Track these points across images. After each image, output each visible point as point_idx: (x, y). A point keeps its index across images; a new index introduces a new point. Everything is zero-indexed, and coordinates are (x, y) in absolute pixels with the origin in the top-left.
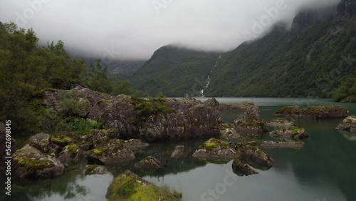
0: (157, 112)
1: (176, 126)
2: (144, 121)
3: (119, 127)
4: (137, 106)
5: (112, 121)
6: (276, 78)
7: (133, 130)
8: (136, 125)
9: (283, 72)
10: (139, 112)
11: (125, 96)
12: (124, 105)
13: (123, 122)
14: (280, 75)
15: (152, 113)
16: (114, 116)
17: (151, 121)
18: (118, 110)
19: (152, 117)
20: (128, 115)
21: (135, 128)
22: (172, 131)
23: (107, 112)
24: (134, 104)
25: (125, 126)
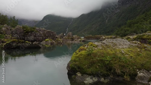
0: (32, 32)
1: (39, 37)
2: (27, 35)
3: (17, 37)
4: (24, 29)
5: (15, 34)
6: (94, 29)
7: (23, 38)
8: (24, 36)
9: (97, 27)
10: (25, 31)
11: (20, 26)
12: (19, 29)
13: (19, 35)
14: (96, 28)
15: (30, 32)
16: (15, 33)
17: (29, 35)
18: (17, 31)
19: (30, 34)
20: (21, 33)
21: (23, 37)
22: (38, 39)
23: (13, 31)
24: (23, 29)
25: (20, 36)
